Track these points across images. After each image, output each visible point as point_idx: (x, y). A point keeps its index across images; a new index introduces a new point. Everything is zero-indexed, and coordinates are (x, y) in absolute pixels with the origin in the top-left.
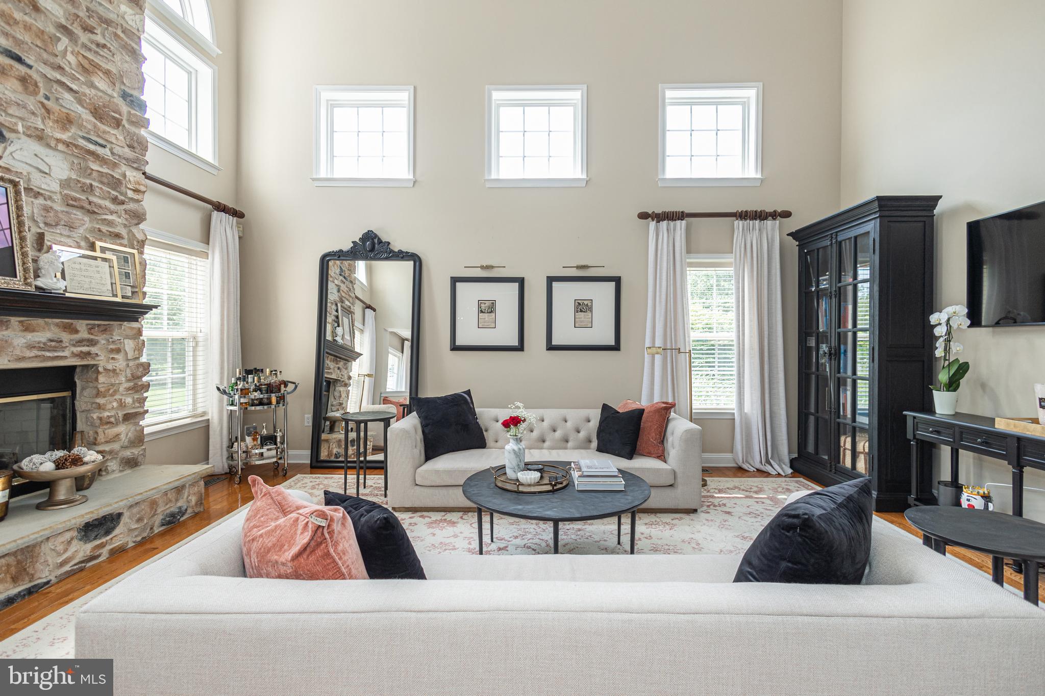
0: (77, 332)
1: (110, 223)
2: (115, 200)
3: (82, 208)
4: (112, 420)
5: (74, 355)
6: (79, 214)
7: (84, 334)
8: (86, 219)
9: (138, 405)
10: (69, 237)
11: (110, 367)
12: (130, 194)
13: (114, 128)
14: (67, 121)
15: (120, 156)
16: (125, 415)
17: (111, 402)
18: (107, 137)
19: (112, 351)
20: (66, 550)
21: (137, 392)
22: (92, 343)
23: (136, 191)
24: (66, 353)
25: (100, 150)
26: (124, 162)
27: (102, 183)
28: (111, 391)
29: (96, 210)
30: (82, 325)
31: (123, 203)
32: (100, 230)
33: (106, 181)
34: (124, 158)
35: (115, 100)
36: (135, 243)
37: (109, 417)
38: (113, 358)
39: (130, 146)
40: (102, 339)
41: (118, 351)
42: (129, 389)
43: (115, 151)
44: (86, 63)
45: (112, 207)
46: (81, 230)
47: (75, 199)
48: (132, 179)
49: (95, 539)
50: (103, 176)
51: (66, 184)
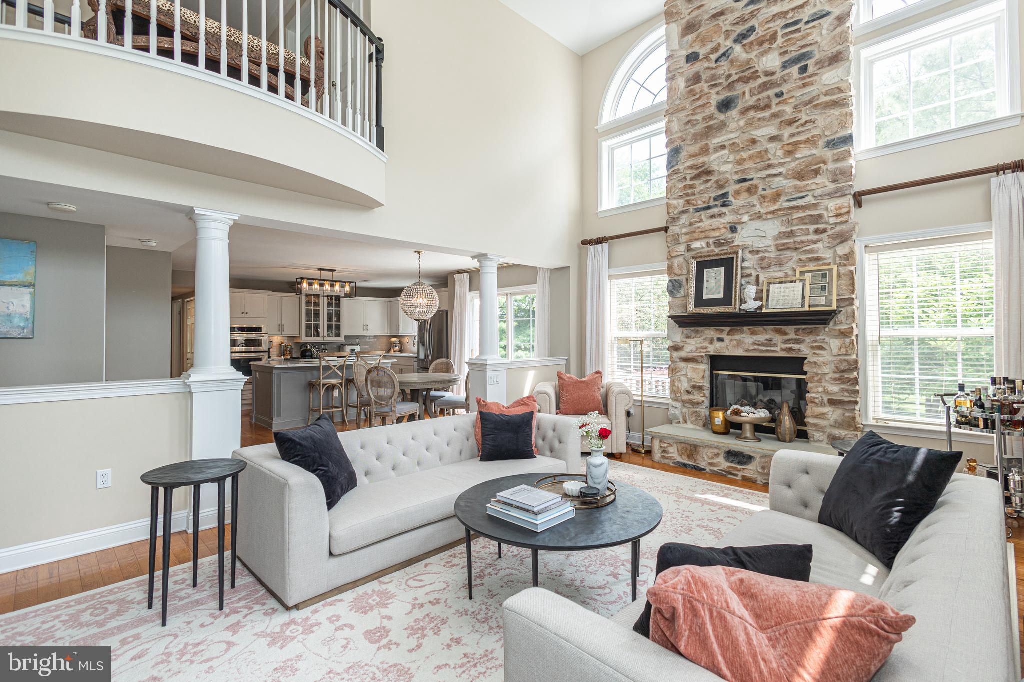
0: (786, 334)
1: (810, 251)
2: (817, 232)
3: (788, 248)
4: (817, 401)
5: (782, 350)
6: (788, 253)
7: (792, 336)
8: (795, 254)
9: (848, 394)
10: (780, 271)
11: (815, 359)
12: (833, 220)
13: (814, 178)
14: (777, 196)
15: (821, 196)
16: (829, 399)
17: (817, 387)
18: (808, 188)
19: (813, 348)
20: (712, 458)
21: (843, 383)
22: (798, 341)
23: (837, 216)
24: (778, 349)
25: (801, 202)
26: (827, 197)
27: (806, 224)
28: (816, 379)
29: (798, 246)
30: (791, 330)
31: (825, 231)
32: (800, 260)
33: (807, 221)
34: (826, 195)
35: (818, 155)
36: (838, 259)
37: (814, 398)
38: (814, 353)
39: (834, 181)
40: (809, 339)
41: (821, 348)
42: (835, 379)
43: (815, 195)
44: (790, 148)
45: (816, 237)
46: (790, 264)
47: (784, 245)
48: (833, 208)
49: (732, 462)
50: (803, 220)
51: (777, 238)
